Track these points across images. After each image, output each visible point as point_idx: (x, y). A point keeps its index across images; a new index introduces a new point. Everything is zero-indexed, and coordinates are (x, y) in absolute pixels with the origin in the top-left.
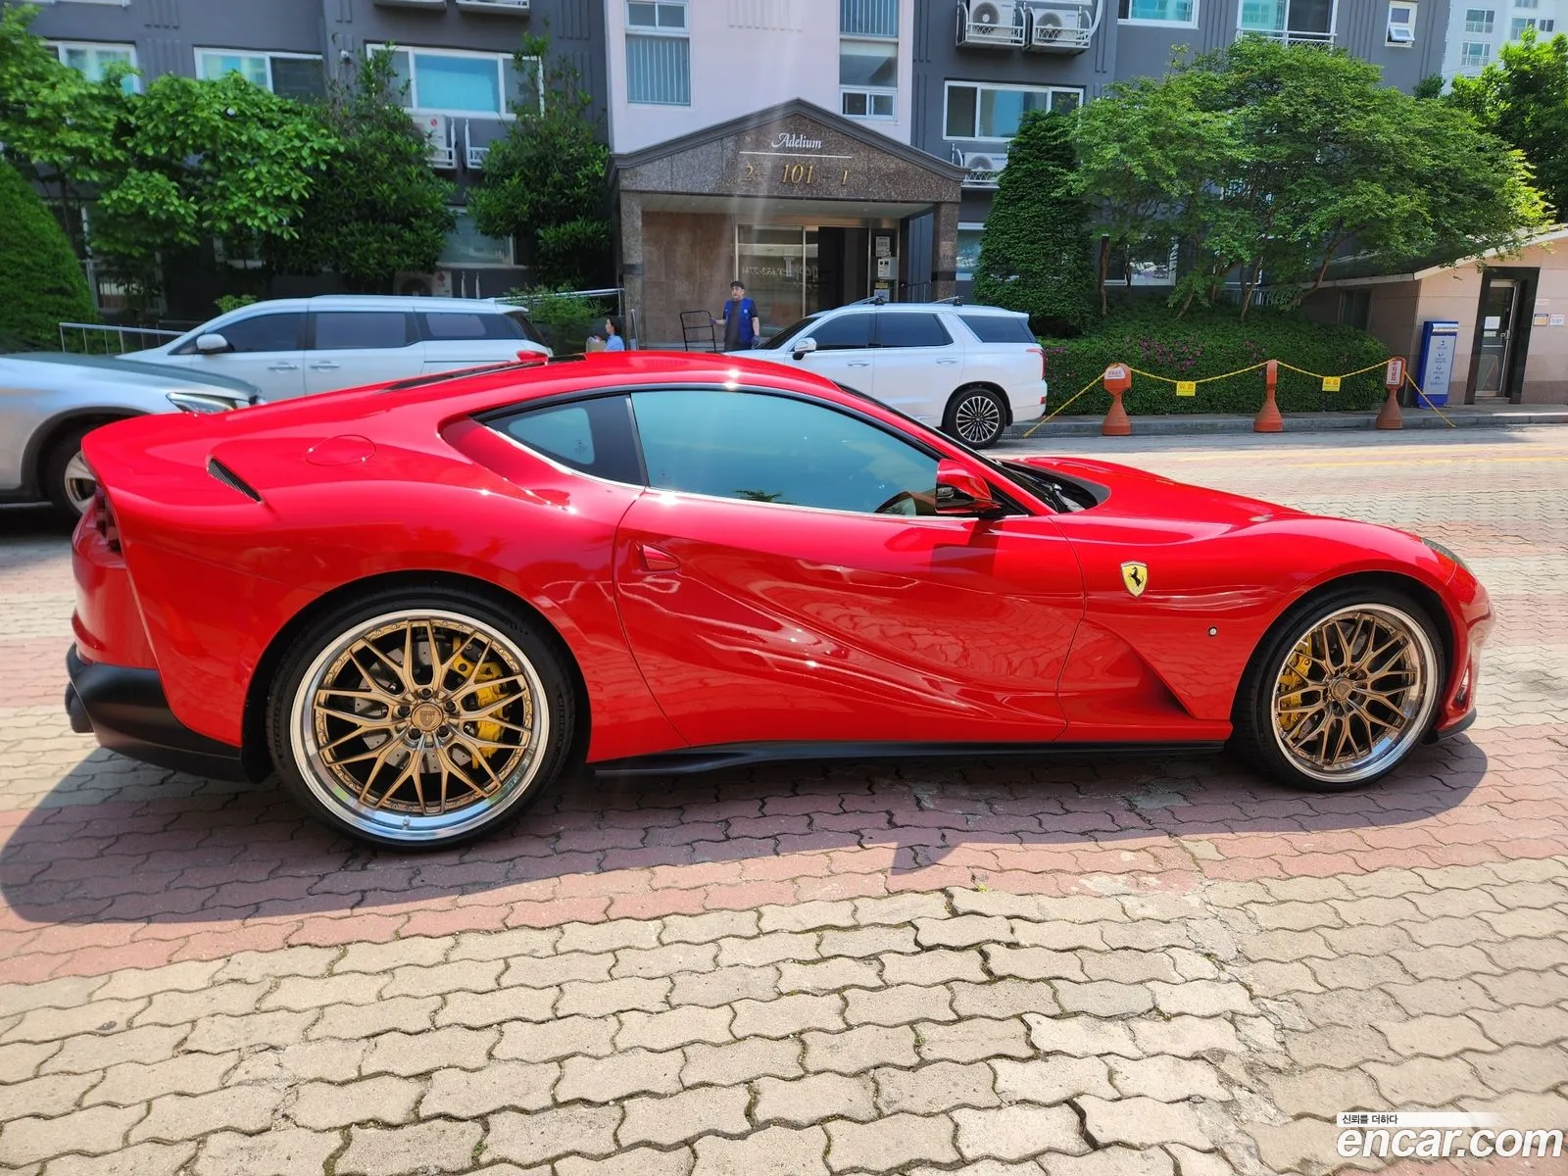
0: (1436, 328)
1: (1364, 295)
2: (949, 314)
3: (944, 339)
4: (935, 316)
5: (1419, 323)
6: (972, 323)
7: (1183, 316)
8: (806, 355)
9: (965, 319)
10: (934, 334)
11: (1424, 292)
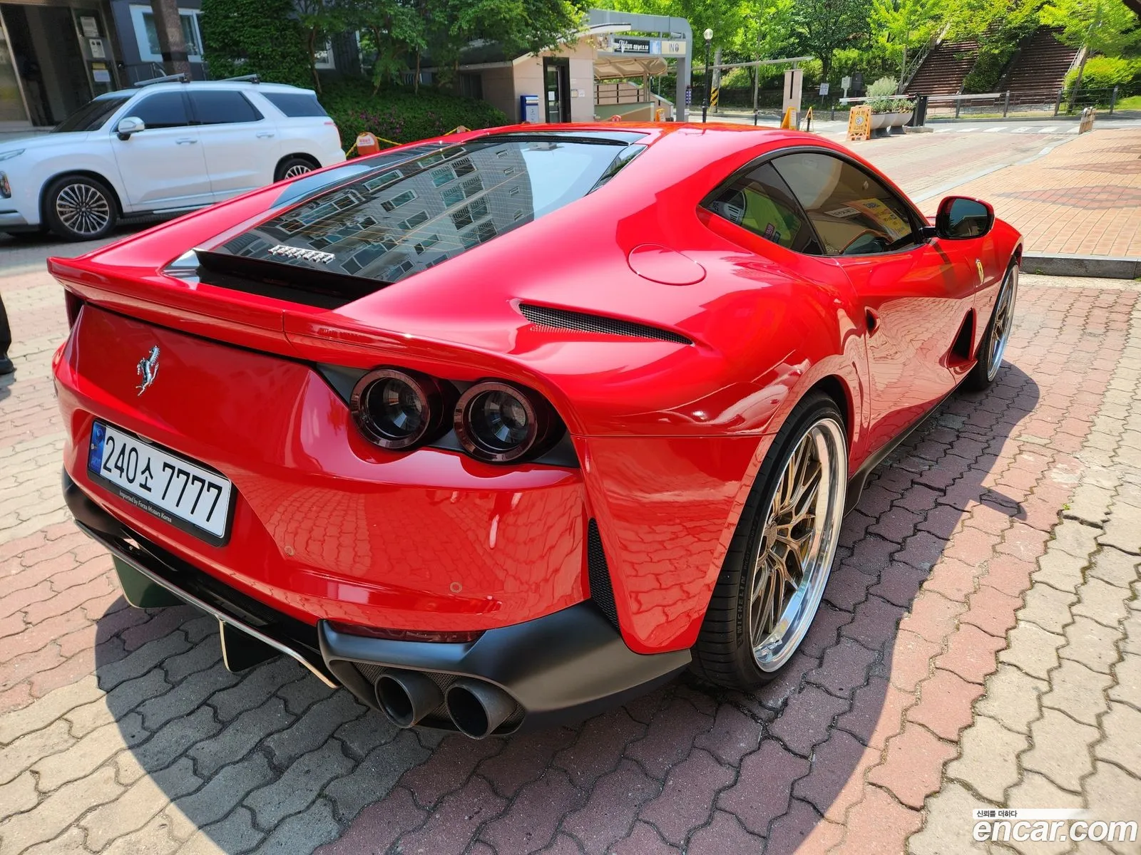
0: (529, 100)
1: (476, 77)
2: (255, 92)
3: (254, 115)
4: (240, 93)
5: (517, 97)
6: (275, 99)
7: (377, 94)
8: (132, 135)
9: (269, 96)
10: (245, 112)
11: (517, 75)
